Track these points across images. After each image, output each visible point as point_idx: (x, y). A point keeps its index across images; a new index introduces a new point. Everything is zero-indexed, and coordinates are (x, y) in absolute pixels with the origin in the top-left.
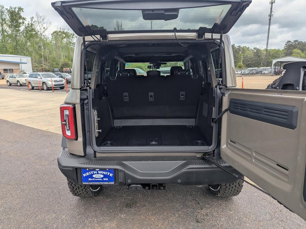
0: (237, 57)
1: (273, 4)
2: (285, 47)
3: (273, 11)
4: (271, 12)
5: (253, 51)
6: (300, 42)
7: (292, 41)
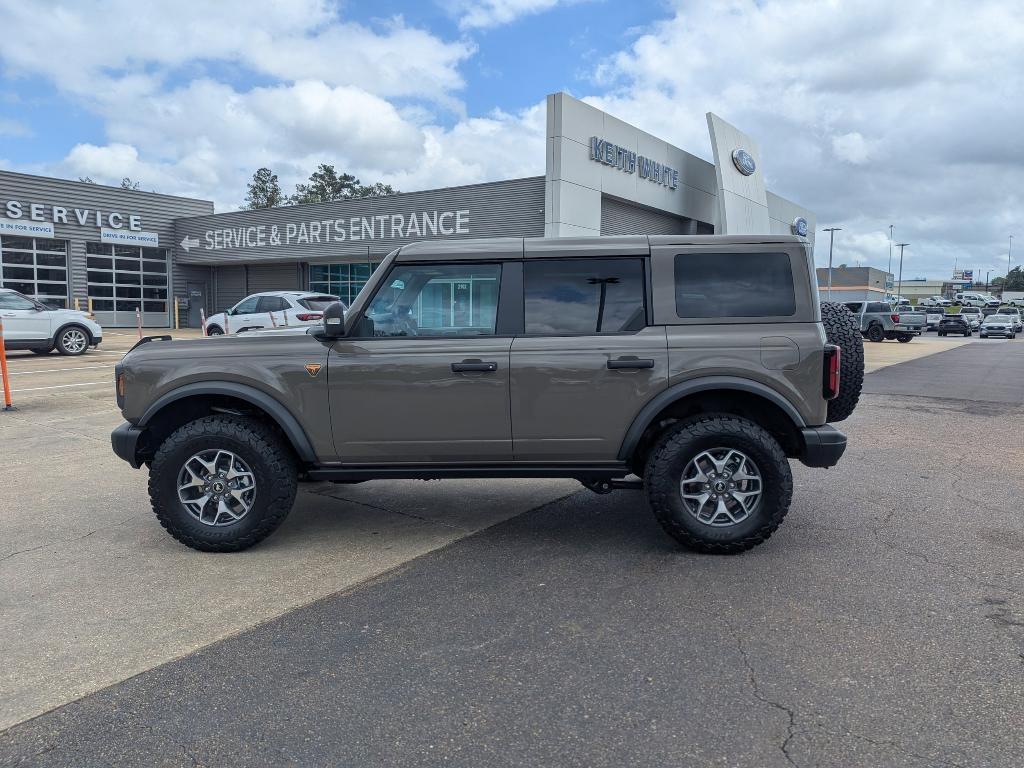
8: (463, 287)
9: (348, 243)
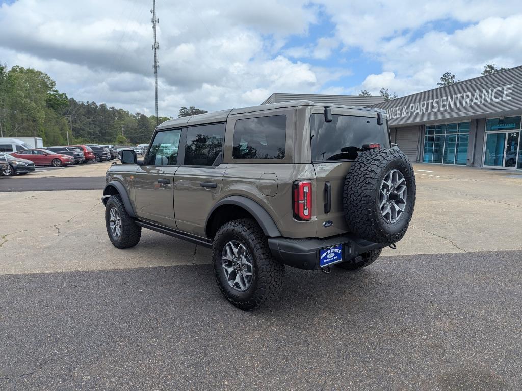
0: (113, 126)
1: (157, 50)
2: (179, 115)
3: (158, 60)
4: (156, 61)
5: (135, 117)
6: (196, 110)
7: (188, 108)
8: (515, 135)
9: (439, 112)
